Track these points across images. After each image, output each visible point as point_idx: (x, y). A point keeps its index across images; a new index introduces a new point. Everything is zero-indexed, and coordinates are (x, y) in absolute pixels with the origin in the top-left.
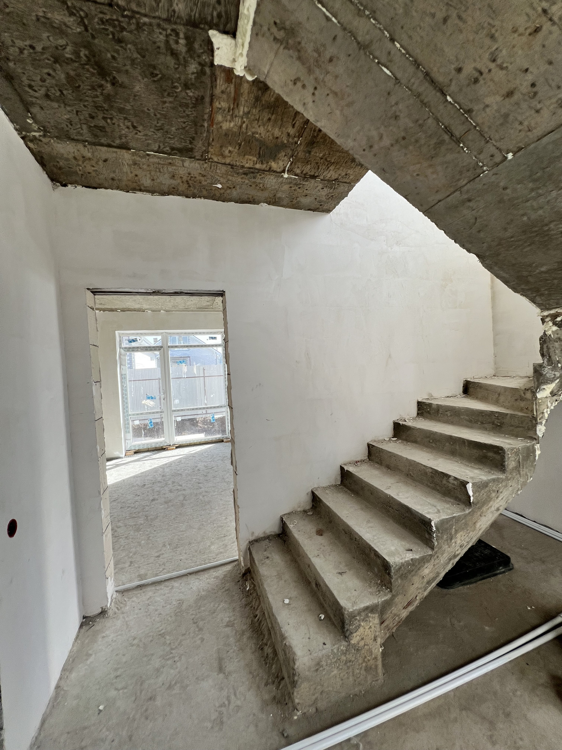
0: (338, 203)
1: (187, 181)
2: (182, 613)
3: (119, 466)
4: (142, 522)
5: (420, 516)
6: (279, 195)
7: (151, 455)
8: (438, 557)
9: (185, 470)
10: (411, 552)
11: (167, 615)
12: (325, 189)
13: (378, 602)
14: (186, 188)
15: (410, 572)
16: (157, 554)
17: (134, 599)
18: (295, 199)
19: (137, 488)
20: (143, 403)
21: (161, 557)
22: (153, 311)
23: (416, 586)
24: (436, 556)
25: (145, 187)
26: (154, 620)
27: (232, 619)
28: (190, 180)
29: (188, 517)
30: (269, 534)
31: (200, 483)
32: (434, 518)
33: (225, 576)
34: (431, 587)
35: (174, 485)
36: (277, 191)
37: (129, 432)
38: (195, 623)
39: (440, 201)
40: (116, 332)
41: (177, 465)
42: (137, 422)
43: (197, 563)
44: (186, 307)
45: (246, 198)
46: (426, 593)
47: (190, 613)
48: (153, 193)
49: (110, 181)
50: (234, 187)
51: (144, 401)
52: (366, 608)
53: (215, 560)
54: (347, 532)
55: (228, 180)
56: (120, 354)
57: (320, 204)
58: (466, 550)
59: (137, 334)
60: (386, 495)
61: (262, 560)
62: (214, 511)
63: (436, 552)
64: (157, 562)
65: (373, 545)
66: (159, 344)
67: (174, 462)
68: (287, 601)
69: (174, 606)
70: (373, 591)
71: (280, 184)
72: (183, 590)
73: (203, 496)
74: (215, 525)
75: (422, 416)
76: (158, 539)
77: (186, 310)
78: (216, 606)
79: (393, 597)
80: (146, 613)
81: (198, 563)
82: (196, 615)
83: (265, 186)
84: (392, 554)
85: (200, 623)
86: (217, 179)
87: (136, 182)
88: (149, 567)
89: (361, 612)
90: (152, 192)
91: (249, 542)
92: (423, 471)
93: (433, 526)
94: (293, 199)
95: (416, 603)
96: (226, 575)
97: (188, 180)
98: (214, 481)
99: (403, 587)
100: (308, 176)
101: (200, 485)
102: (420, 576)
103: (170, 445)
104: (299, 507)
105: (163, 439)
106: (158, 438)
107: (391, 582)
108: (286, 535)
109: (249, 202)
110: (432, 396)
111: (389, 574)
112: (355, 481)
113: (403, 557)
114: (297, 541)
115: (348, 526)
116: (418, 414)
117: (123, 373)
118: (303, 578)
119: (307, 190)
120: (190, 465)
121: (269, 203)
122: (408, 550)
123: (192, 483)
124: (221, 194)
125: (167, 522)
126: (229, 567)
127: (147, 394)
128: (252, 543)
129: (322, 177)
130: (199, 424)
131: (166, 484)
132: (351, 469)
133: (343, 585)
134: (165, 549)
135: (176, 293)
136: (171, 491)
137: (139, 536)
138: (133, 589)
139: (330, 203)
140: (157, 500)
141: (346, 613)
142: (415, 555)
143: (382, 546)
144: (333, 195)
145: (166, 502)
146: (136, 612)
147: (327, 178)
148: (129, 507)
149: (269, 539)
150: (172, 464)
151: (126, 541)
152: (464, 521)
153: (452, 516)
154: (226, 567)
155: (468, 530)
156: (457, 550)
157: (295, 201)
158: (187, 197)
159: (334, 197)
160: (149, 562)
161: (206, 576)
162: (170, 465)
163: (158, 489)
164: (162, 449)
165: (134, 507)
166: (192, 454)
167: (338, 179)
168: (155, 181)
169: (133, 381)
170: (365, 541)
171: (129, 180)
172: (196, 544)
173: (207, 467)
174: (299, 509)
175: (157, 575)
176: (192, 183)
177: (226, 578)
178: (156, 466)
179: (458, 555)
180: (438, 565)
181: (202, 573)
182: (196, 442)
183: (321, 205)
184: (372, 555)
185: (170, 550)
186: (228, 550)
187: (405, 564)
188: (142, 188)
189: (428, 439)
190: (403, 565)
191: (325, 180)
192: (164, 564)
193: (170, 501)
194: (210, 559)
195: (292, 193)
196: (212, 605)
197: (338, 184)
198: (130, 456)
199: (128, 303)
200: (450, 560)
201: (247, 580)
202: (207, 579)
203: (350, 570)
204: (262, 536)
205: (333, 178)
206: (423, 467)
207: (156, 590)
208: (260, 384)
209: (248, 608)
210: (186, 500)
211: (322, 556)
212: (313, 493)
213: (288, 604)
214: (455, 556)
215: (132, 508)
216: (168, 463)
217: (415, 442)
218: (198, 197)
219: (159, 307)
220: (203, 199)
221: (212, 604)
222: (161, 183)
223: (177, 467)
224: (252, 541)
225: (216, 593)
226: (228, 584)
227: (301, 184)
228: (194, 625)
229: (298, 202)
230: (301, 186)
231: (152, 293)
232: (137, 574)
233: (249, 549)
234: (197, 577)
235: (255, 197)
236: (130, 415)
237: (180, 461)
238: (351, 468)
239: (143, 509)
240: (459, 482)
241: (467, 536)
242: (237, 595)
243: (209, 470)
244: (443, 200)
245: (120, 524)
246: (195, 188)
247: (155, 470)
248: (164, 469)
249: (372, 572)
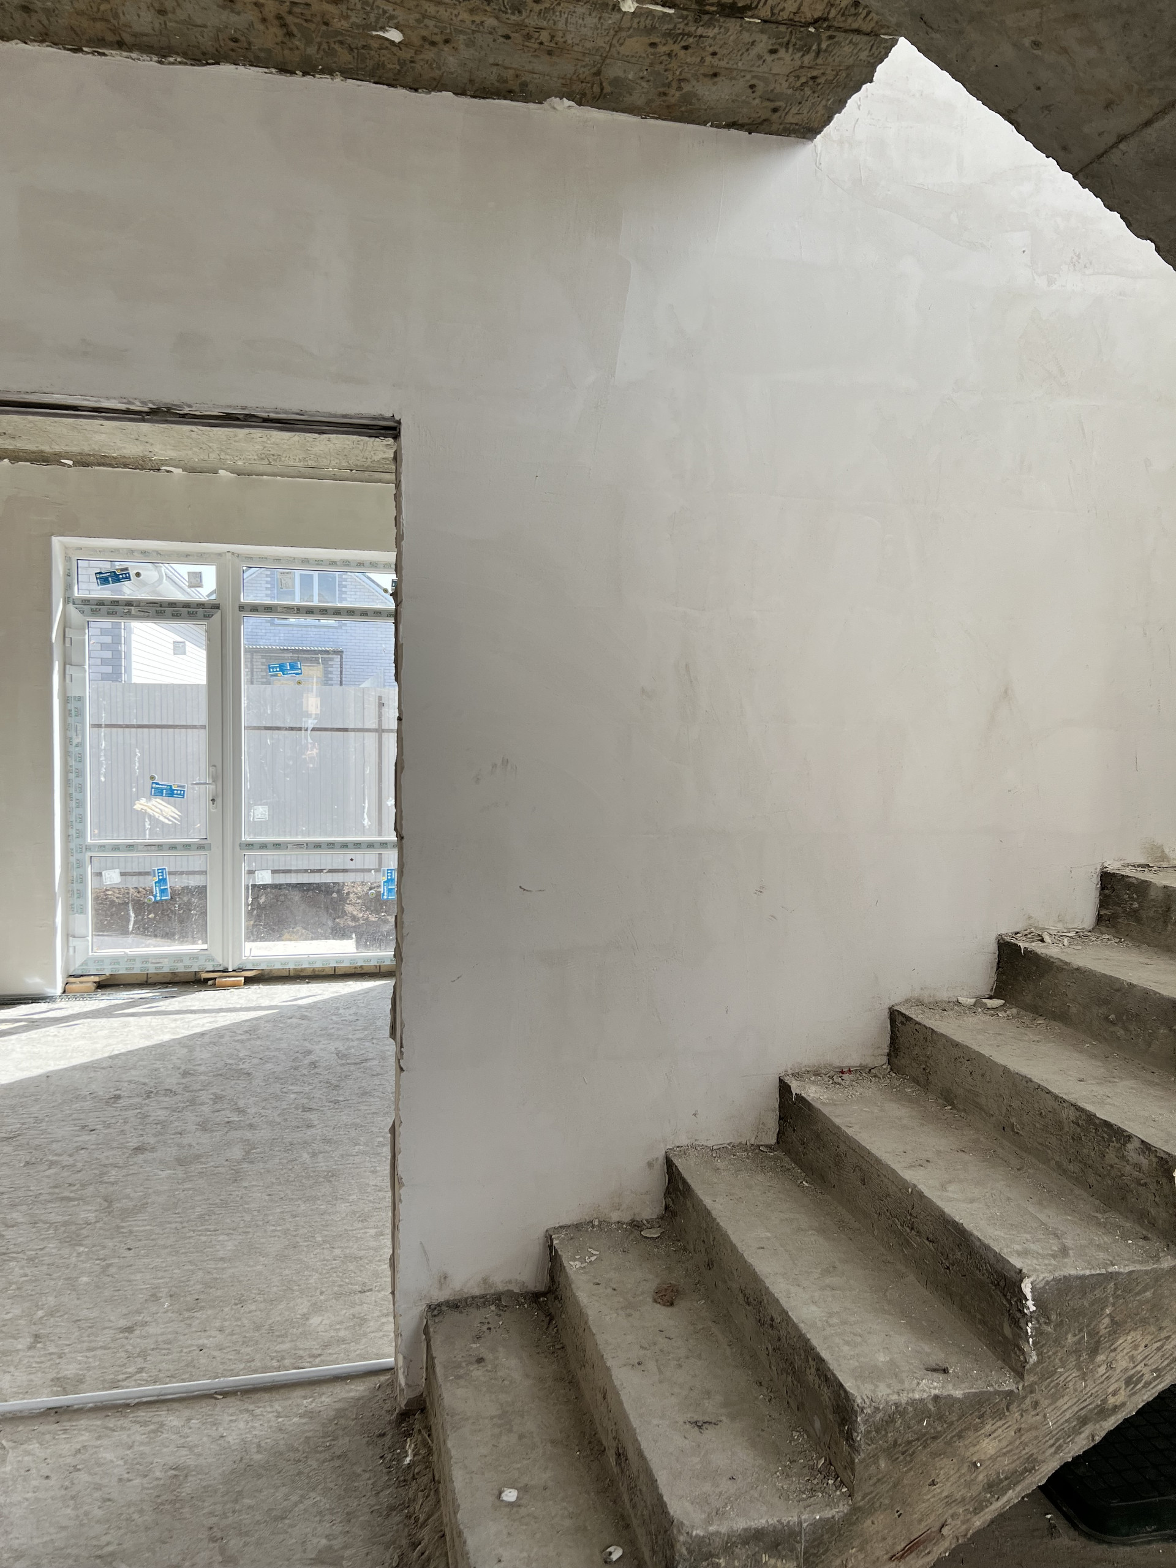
0: (841, 104)
1: (279, 17)
2: (178, 1505)
3: (38, 1027)
4: (91, 1217)
5: (993, 1261)
6: (614, 70)
7: (153, 1000)
8: (1036, 1405)
9: (264, 1060)
10: (941, 1377)
11: (129, 1505)
12: (782, 52)
13: (800, 1523)
14: (279, 39)
15: (926, 1439)
16: (123, 1323)
17: (34, 1446)
18: (675, 85)
19: (87, 1104)
20: (138, 807)
21: (137, 1332)
22: (191, 470)
23: (944, 1489)
24: (1028, 1401)
25: (135, 35)
26: (86, 1514)
27: (337, 1543)
28: (290, 12)
29: (248, 1218)
30: (501, 1288)
31: (310, 1109)
32: (1035, 1270)
33: (340, 1414)
34: (1000, 1503)
35: (218, 1107)
36: (604, 59)
37: (82, 910)
38: (213, 1540)
39: (1122, 138)
40: (56, 541)
41: (242, 1041)
42: (112, 877)
43: (253, 1364)
44: (310, 463)
45: (493, 78)
46: (978, 1522)
47: (203, 1508)
48: (165, 57)
49: (19, 16)
50: (447, 41)
51: (143, 801)
52: (756, 1536)
53: (318, 1360)
54: (751, 1300)
55: (424, 16)
56: (65, 624)
57: (772, 105)
58: (1147, 1396)
59: (131, 552)
60: (904, 1185)
61: (459, 1366)
62: (343, 1207)
63: (1031, 1385)
64: (123, 1346)
65: (815, 1342)
66: (206, 591)
67: (231, 1029)
68: (510, 1495)
69: (155, 1483)
70: (793, 1488)
71: (612, 32)
72: (193, 1439)
73: (314, 1155)
74: (337, 1252)
75: (1113, 926)
76: (139, 1276)
77: (314, 473)
78: (294, 1498)
79: (856, 1514)
80: (63, 1492)
81: (257, 1364)
82: (224, 1515)
83: (559, 39)
84: (873, 1374)
85: (232, 1542)
86: (385, 12)
87: (107, 21)
88: (94, 1356)
89: (735, 1544)
90: (162, 51)
91: (429, 1306)
92: (1050, 1116)
93: (1029, 1296)
94: (669, 85)
95: (941, 1549)
96: (345, 1410)
97: (284, 15)
98: (363, 1108)
99: (895, 1486)
100: (714, 9)
101: (308, 1115)
102: (963, 1460)
103: (225, 971)
104: (617, 1207)
105: (200, 946)
106: (182, 943)
107: (852, 1462)
108: (556, 1298)
109: (508, 94)
110: (1164, 857)
111: (849, 1437)
112: (818, 1136)
113: (906, 1385)
114: (582, 1314)
115: (755, 1278)
116: (1100, 919)
117: (74, 692)
118: (583, 1433)
119: (714, 54)
120: (284, 1045)
121: (581, 100)
122: (934, 1370)
123: (284, 1105)
124: (402, 63)
125: (173, 1226)
126: (358, 1389)
127: (152, 778)
128: (436, 1310)
129: (765, 12)
130: (349, 908)
131: (193, 1102)
132: (812, 1092)
133: (696, 1460)
134: (154, 1309)
135: (229, 419)
136: (204, 1127)
137: (74, 1259)
138: (33, 1417)
139: (809, 104)
140: (153, 1149)
141: (682, 1538)
142: (950, 1386)
143: (846, 1348)
144: (815, 73)
145: (181, 1162)
146: (34, 1483)
147: (785, 15)
148: (52, 1164)
149: (497, 1306)
150: (222, 1037)
151: (28, 1271)
152: (1148, 1294)
153: (1103, 1271)
154: (347, 1387)
155: (1161, 1329)
156: (1114, 1394)
157: (674, 96)
158: (285, 69)
159: (822, 80)
160: (93, 1345)
161: (277, 1407)
162: (216, 1037)
163: (162, 1114)
164: (197, 981)
165: (74, 1165)
166: (300, 1007)
167: (826, 19)
168: (170, 15)
169: (107, 726)
170: (795, 1327)
171: (81, 13)
172: (262, 1306)
173: (344, 1056)
174: (615, 1216)
175: (115, 1385)
176: (295, 24)
177: (342, 1421)
178: (167, 1037)
179: (1115, 1409)
180: (1034, 1433)
181: (266, 1396)
182: (318, 965)
183: (775, 110)
184: (811, 1377)
185: (170, 1314)
186: (365, 1334)
187: (910, 1409)
188: (127, 38)
189: (1103, 1010)
190: (900, 1410)
191: (778, 23)
192: (143, 1354)
193: (198, 1157)
194: (301, 1357)
195: (663, 66)
196: (279, 1495)
197: (831, 37)
198: (81, 995)
199: (98, 437)
200: (1084, 1421)
201: (410, 1435)
202: (278, 1417)
203: (733, 1417)
204: (477, 1292)
205: (808, 15)
206: (1051, 1103)
207: (106, 1428)
208: (505, 762)
209: (398, 1519)
210: (252, 1162)
211: (652, 1366)
212: (669, 1163)
213: (511, 1504)
214: (1103, 1412)
215: (63, 1167)
216: (210, 1031)
217: (1061, 1017)
218: (322, 72)
219: (213, 456)
220: (338, 79)
221: (284, 1490)
222: (189, 23)
223: (239, 1046)
224: (439, 1305)
225: (299, 1461)
226: (347, 1439)
227: (689, 35)
228: (211, 1545)
229: (687, 98)
230: (691, 40)
231: (148, 413)
232: (53, 1375)
233: (426, 1330)
234: (246, 1406)
235: (527, 78)
236: (88, 848)
237: (252, 1029)
238: (813, 1088)
239: (102, 1174)
240: (1154, 1160)
241: (1158, 1349)
242: (367, 1475)
243: (352, 1068)
244: (1133, 133)
245: (16, 1216)
246: (309, 42)
247: (161, 1051)
248: (191, 1049)
249: (806, 1431)
